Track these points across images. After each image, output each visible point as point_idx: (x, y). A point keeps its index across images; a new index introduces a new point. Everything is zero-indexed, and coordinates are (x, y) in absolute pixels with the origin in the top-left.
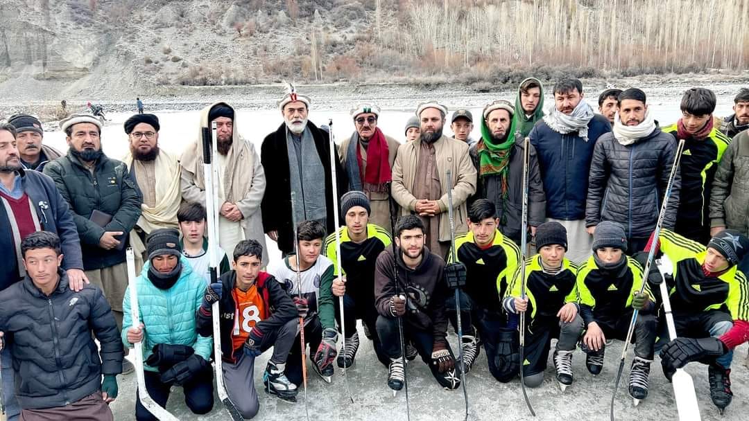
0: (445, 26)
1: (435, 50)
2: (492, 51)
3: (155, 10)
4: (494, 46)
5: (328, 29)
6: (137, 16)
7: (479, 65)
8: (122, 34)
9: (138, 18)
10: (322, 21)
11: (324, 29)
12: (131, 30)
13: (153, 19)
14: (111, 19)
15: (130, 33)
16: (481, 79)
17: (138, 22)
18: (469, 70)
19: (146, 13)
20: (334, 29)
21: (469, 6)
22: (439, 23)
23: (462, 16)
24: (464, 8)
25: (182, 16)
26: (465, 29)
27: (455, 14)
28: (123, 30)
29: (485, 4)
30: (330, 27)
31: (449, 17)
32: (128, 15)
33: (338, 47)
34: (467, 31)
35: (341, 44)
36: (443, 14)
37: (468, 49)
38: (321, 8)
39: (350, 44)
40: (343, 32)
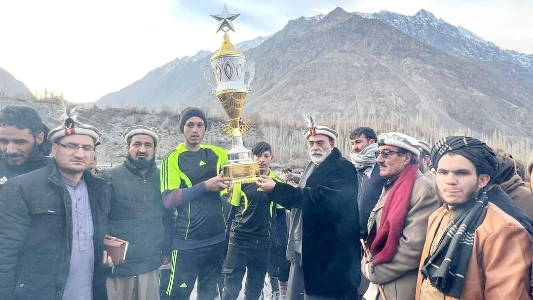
0: (280, 138)
1: (275, 150)
2: (304, 153)
3: (125, 117)
4: (306, 150)
5: (218, 134)
6: (114, 119)
7: (298, 159)
8: (104, 128)
9: (114, 121)
10: (215, 130)
11: (216, 134)
12: (109, 127)
13: (123, 122)
14: (99, 120)
15: (108, 128)
16: (299, 167)
17: (114, 123)
18: (292, 162)
19: (119, 118)
20: (221, 135)
21: (293, 129)
22: (277, 136)
23: (289, 134)
24: (291, 130)
25: (139, 122)
26: (291, 141)
27: (286, 133)
28: (105, 126)
29: (301, 129)
30: (219, 133)
31: (282, 134)
32: (109, 119)
33: (223, 144)
34: (292, 142)
35: (224, 143)
36: (280, 132)
37: (292, 151)
38: (215, 123)
39: (229, 143)
40: (226, 136)
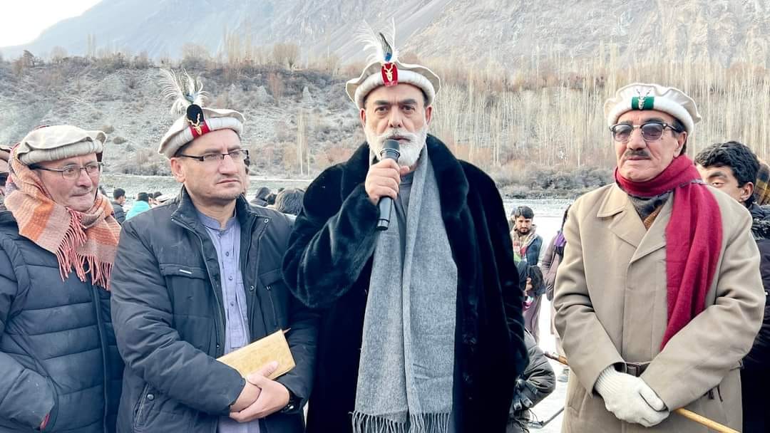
0: (469, 113)
1: (456, 143)
2: (529, 147)
3: (99, 78)
4: (532, 141)
5: (320, 111)
6: (73, 85)
7: (512, 164)
8: (53, 106)
9: (74, 88)
10: (312, 101)
11: (315, 111)
12: (64, 102)
13: (94, 89)
14: (41, 87)
15: (62, 106)
16: (514, 182)
17: (75, 93)
18: (499, 170)
19: (85, 82)
20: (328, 112)
21: (500, 91)
22: (463, 109)
23: (491, 102)
24: (494, 93)
25: (132, 87)
26: (495, 119)
27: (482, 100)
28: (54, 102)
29: (521, 89)
30: (322, 108)
31: (474, 104)
32: (62, 83)
33: (332, 134)
34: (498, 121)
35: (335, 130)
36: (467, 100)
37: (498, 142)
38: (312, 86)
39: (347, 131)
40: (339, 115)
